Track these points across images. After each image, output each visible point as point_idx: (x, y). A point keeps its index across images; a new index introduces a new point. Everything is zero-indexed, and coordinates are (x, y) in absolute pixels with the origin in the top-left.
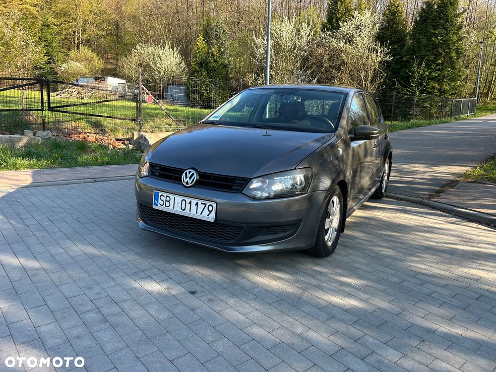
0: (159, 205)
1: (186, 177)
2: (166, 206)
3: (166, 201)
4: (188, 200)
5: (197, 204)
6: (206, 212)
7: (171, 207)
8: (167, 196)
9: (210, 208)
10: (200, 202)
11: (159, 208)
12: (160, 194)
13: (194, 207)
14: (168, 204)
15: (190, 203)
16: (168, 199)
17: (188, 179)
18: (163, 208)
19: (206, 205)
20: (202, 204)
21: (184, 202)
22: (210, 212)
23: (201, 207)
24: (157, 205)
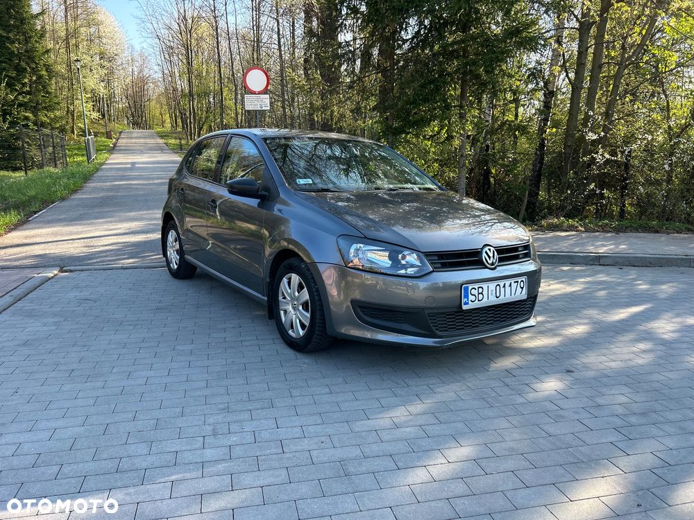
0: (470, 302)
1: (489, 257)
2: (479, 301)
3: (479, 294)
4: (502, 284)
5: (510, 285)
6: (519, 290)
7: (486, 299)
8: (479, 288)
9: (522, 284)
10: (512, 281)
11: (471, 306)
12: (470, 288)
13: (508, 288)
14: (481, 296)
15: (504, 286)
16: (480, 290)
17: (492, 258)
18: (477, 305)
19: (518, 282)
20: (515, 282)
21: (497, 287)
22: (522, 288)
23: (514, 285)
24: (468, 304)
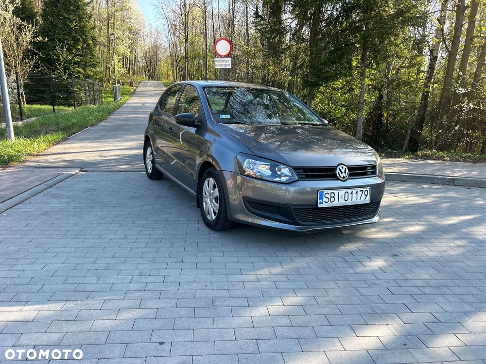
0: (324, 203)
2: (331, 202)
3: (331, 197)
4: (350, 191)
5: (357, 193)
6: (364, 196)
7: (336, 201)
8: (331, 193)
9: (366, 193)
10: (359, 190)
11: (324, 205)
13: (354, 195)
14: (332, 199)
15: (352, 193)
16: (333, 195)
17: (344, 174)
18: (329, 205)
19: (363, 191)
20: (360, 191)
21: (347, 194)
22: (366, 196)
23: (360, 193)
24: (322, 203)
